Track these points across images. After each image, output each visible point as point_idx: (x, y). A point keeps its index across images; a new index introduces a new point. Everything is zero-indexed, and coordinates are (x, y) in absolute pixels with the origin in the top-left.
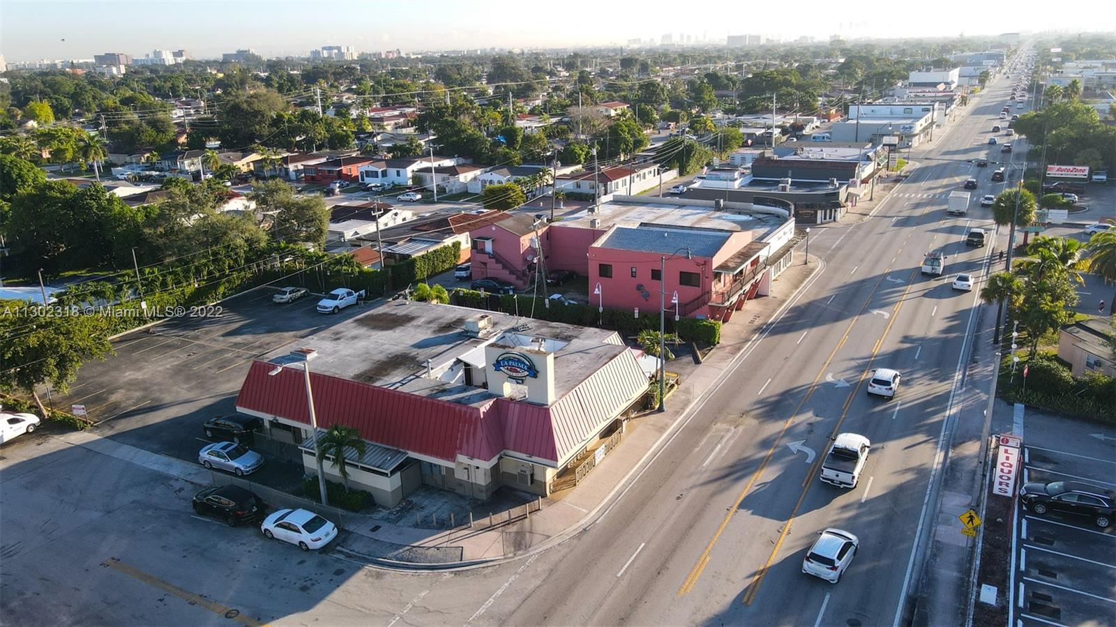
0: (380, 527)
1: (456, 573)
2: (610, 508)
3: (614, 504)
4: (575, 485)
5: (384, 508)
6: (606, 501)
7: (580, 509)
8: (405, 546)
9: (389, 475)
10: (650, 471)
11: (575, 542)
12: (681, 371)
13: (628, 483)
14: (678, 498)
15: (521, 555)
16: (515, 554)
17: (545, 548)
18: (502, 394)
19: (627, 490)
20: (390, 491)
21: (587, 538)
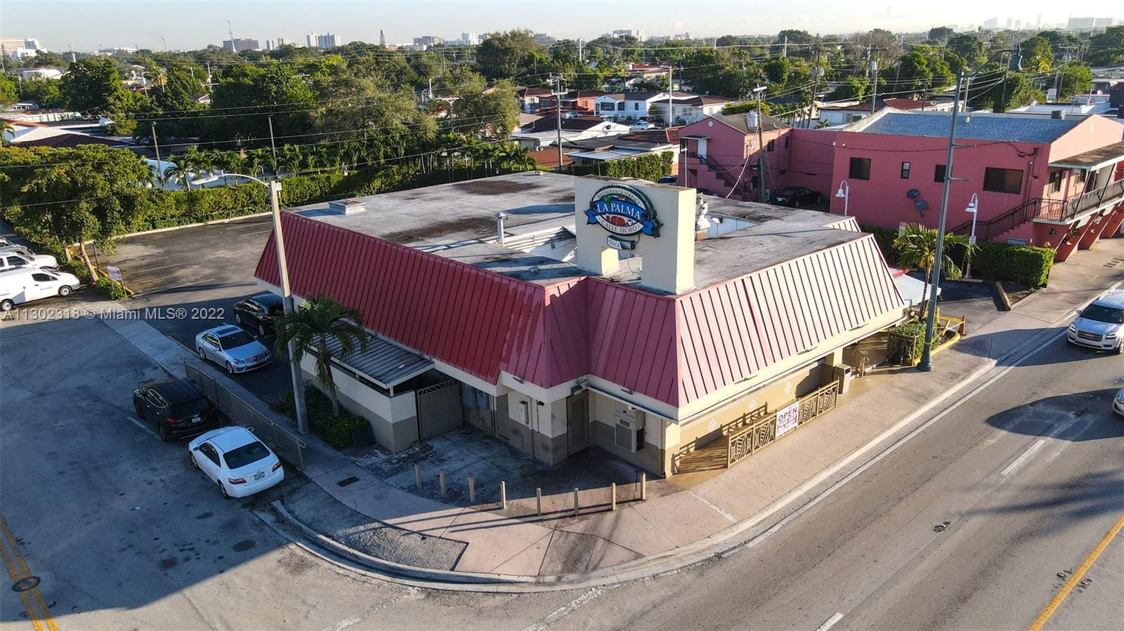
0: (357, 480)
1: (429, 593)
2: (784, 522)
3: (795, 515)
4: (726, 466)
5: (384, 450)
6: (779, 506)
7: (723, 513)
8: (375, 521)
9: (392, 394)
10: (884, 464)
11: (689, 577)
12: (971, 318)
13: (836, 479)
14: (938, 529)
15: (572, 582)
16: (559, 579)
17: (623, 577)
18: (598, 272)
19: (828, 493)
20: (392, 423)
21: (717, 575)
